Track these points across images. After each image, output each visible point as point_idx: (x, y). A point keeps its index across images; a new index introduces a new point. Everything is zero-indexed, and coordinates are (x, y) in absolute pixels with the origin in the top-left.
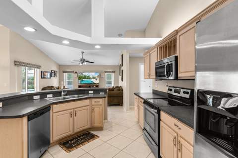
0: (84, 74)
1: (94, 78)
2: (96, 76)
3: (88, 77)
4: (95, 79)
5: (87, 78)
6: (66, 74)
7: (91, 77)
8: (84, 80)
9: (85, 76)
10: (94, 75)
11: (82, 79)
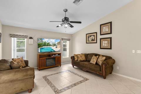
1: (55, 45)
2: (56, 43)
3: (48, 45)
4: (55, 47)
8: (43, 47)
9: (45, 43)
10: (54, 42)
11: (42, 46)
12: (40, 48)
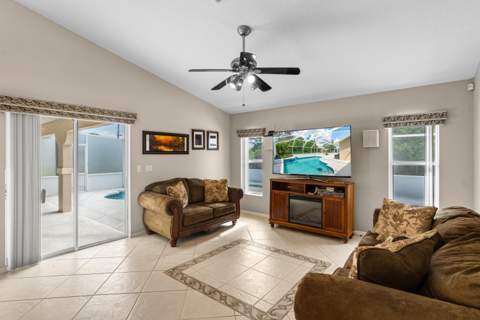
0: (296, 135)
1: (331, 149)
2: (337, 141)
3: (311, 148)
4: (332, 155)
5: (306, 151)
6: (247, 139)
7: (320, 146)
8: (294, 156)
9: (300, 142)
10: (330, 139)
11: (290, 154)
12: (282, 160)
